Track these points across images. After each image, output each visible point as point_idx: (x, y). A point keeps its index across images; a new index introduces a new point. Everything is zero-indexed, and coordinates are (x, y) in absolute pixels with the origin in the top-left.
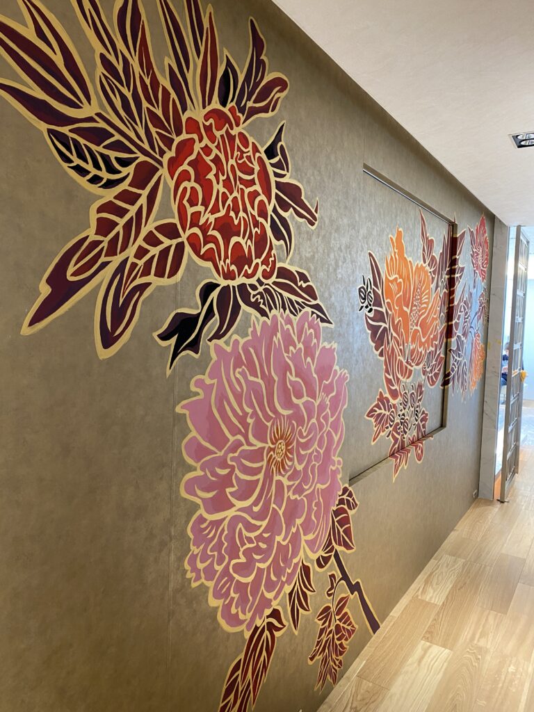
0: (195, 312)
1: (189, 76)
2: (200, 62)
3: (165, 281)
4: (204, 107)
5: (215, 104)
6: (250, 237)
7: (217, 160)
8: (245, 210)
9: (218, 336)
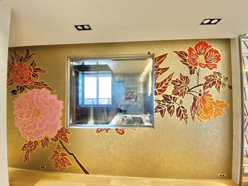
0: (16, 90)
1: (15, 61)
2: (16, 59)
3: (11, 86)
4: (17, 64)
5: (19, 62)
6: (27, 78)
7: (20, 70)
8: (26, 75)
9: (20, 93)
